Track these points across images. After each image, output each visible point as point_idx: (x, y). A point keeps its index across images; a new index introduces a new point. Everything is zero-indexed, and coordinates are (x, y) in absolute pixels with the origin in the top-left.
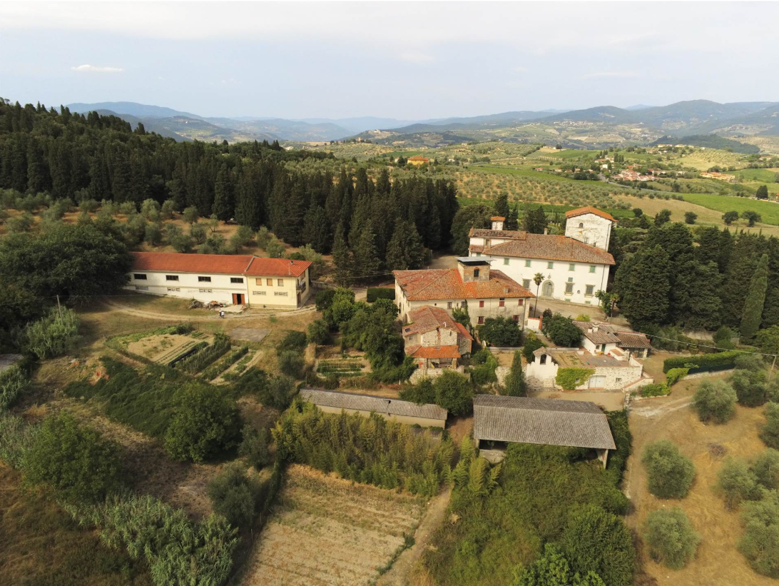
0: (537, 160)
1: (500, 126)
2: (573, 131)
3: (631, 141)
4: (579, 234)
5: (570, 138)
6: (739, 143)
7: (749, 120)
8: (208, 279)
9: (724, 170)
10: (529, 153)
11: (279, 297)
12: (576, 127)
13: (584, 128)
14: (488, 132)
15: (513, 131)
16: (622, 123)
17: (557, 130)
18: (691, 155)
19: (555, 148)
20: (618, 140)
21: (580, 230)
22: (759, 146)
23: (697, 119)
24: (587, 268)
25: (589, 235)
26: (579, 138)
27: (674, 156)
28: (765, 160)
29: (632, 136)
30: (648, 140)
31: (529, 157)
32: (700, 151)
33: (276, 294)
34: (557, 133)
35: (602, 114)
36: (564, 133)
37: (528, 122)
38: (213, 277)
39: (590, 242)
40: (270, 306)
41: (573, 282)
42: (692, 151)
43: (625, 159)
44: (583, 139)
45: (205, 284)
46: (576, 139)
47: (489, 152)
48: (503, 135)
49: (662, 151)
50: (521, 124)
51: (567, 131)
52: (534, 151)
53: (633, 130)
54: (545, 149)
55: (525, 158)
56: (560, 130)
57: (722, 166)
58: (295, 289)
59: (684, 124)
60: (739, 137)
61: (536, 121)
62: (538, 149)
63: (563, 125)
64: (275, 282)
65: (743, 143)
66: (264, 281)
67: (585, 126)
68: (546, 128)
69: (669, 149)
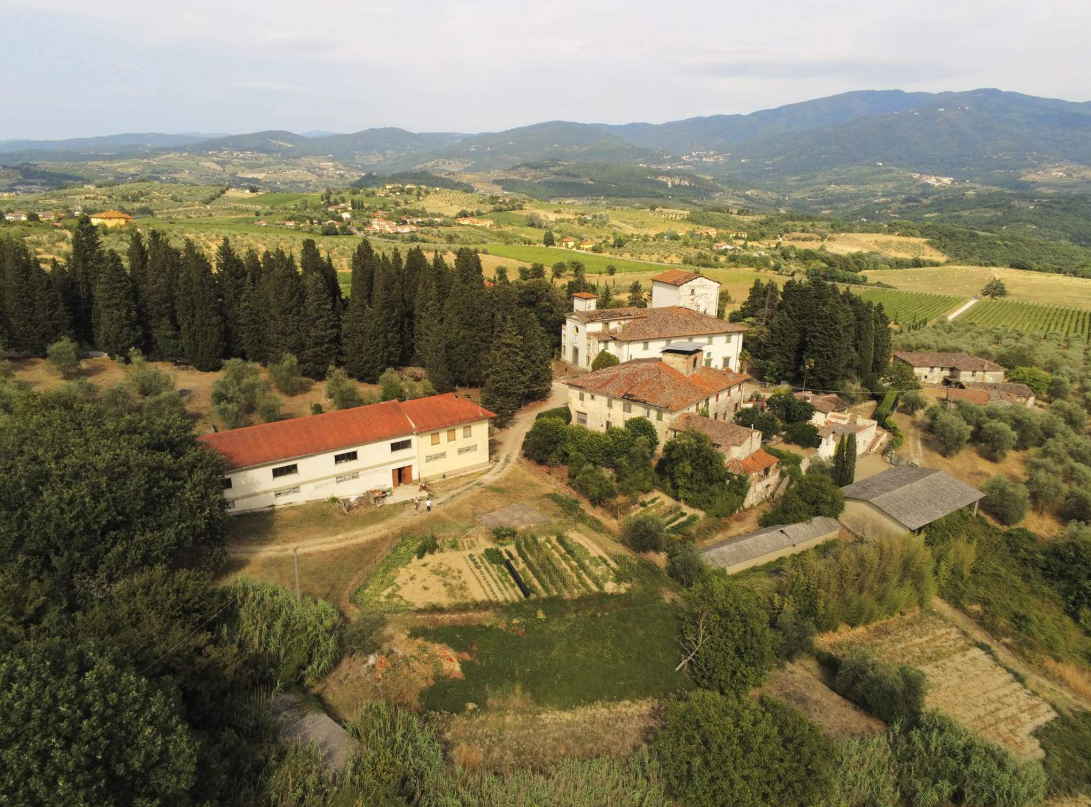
0: (229, 209)
1: (120, 156)
2: (241, 165)
3: (325, 178)
4: (691, 302)
5: (240, 175)
6: (452, 181)
7: (451, 154)
8: (353, 456)
9: (472, 215)
10: (212, 199)
11: (465, 455)
12: (242, 158)
13: (256, 161)
14: (104, 166)
15: (149, 165)
16: (306, 155)
17: (217, 163)
18: (428, 197)
19: (248, 191)
20: (309, 178)
21: (692, 297)
22: (473, 185)
23: (393, 152)
24: (723, 339)
25: (700, 301)
26: (255, 176)
27: (412, 199)
28: (504, 201)
29: (325, 172)
30: (347, 179)
31: (215, 204)
32: (436, 192)
33: (460, 451)
34: (219, 168)
35: (274, 141)
36: (230, 169)
37: (166, 150)
38: (361, 450)
39: (701, 310)
40: (452, 473)
41: (712, 356)
42: (427, 193)
43: (366, 205)
44: (261, 176)
45: (347, 466)
46: (250, 176)
47: (142, 199)
48: (132, 170)
49: (394, 192)
50: (155, 153)
51: (233, 165)
52: (219, 196)
53: (324, 164)
54: (232, 193)
55: (209, 207)
56: (222, 164)
57: (469, 210)
58: (487, 435)
59: (381, 158)
60: (450, 174)
61: (180, 149)
62: (223, 192)
63: (224, 155)
64: (459, 432)
65: (456, 181)
66: (443, 435)
67: (256, 158)
68: (199, 161)
69: (402, 190)
